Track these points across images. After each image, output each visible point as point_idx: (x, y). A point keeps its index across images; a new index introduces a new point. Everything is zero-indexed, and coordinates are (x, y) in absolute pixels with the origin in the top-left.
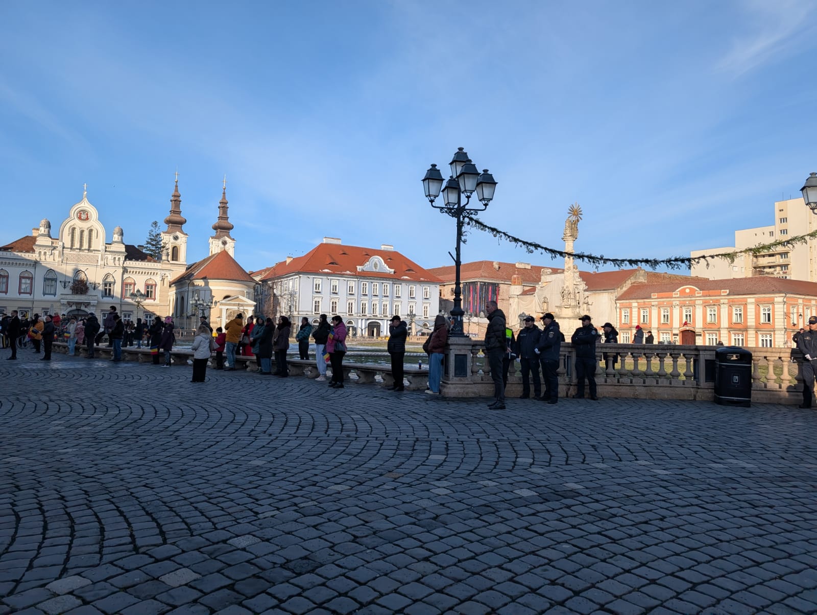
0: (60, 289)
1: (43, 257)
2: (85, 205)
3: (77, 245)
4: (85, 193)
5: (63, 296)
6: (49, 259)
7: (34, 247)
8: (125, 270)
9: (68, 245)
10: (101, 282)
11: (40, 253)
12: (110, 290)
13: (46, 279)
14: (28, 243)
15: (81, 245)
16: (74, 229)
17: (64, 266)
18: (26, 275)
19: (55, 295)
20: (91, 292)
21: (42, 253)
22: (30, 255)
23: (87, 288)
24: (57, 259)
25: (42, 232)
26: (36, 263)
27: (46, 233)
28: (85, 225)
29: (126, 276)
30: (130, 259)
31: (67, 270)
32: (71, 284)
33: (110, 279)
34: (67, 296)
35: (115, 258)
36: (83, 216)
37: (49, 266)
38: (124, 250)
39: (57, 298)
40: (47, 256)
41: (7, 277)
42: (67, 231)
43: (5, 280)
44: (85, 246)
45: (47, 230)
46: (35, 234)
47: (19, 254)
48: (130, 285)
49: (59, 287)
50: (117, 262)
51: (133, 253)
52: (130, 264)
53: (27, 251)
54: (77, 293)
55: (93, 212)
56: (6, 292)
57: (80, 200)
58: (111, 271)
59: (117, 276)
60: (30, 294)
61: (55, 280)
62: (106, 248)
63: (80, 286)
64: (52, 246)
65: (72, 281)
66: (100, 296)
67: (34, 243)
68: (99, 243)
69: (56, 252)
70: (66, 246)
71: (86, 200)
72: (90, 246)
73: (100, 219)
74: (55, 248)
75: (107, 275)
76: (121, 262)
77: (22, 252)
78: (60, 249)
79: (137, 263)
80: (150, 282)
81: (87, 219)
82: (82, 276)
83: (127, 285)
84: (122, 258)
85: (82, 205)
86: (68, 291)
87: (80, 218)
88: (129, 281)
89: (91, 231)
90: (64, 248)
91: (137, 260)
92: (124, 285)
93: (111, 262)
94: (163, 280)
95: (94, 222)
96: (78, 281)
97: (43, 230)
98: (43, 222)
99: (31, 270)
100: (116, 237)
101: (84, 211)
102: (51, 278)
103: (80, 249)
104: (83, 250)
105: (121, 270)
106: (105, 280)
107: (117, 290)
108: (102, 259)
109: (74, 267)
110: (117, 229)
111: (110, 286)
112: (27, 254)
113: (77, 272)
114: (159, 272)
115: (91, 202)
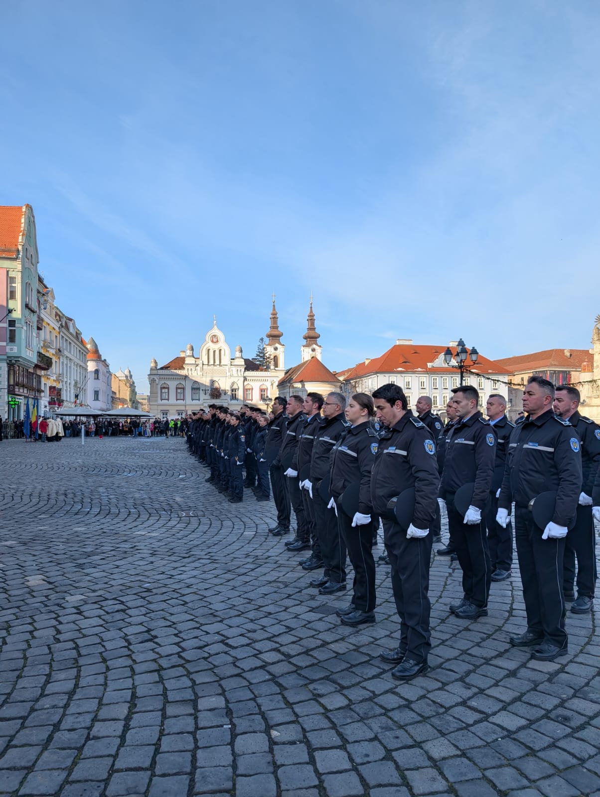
0: (202, 396)
1: (190, 372)
2: (216, 331)
3: (212, 362)
4: (215, 322)
5: (205, 401)
6: (194, 374)
7: (184, 366)
8: (245, 379)
9: (206, 362)
10: (229, 389)
11: (188, 369)
12: (235, 394)
13: (193, 389)
14: (179, 363)
15: (214, 362)
16: (209, 350)
17: (204, 379)
18: (180, 386)
19: (199, 400)
20: (223, 397)
21: (190, 370)
22: (182, 371)
23: (220, 394)
24: (200, 373)
25: (189, 354)
26: (186, 377)
27: (191, 354)
28: (215, 347)
29: (246, 383)
30: (248, 370)
31: (205, 381)
32: (209, 392)
33: (235, 387)
34: (208, 401)
35: (237, 370)
36: (215, 340)
37: (194, 379)
38: (243, 363)
39: (201, 402)
40: (193, 371)
41: (168, 388)
42: (204, 352)
43: (166, 390)
44: (217, 362)
45: (191, 352)
46: (182, 355)
47: (175, 371)
48: (249, 389)
49: (202, 393)
50: (239, 373)
51: (250, 366)
52: (248, 373)
53: (180, 369)
54: (214, 398)
55: (221, 336)
56: (168, 400)
57: (212, 328)
58: (235, 380)
59: (240, 384)
60: (183, 400)
61: (199, 389)
62: (231, 362)
63: (216, 393)
64: (195, 364)
65: (210, 390)
66: (229, 399)
67: (184, 363)
68: (226, 360)
69: (198, 368)
70: (204, 363)
71: (215, 327)
72: (220, 362)
73: (226, 341)
74: (197, 365)
75: (233, 384)
76: (242, 373)
77: (176, 369)
78: (201, 365)
79: (253, 372)
80: (264, 387)
81: (217, 341)
82: (216, 385)
83: (247, 390)
84: (243, 370)
85: (214, 331)
86: (208, 397)
87: (212, 341)
88: (248, 387)
89: (220, 350)
90: (203, 364)
91: (253, 370)
92: (245, 390)
93: (235, 374)
94: (272, 384)
95: (222, 344)
96: (214, 389)
97: (189, 353)
98: (188, 346)
99: (183, 383)
100: (238, 354)
101: (215, 336)
102: (196, 388)
103: (214, 365)
104: (216, 366)
105: (243, 379)
106: (231, 387)
107: (240, 394)
108: (229, 372)
109: (210, 378)
110: (238, 348)
111: (235, 391)
112: (180, 371)
113: (213, 382)
114: (269, 379)
115: (219, 329)
